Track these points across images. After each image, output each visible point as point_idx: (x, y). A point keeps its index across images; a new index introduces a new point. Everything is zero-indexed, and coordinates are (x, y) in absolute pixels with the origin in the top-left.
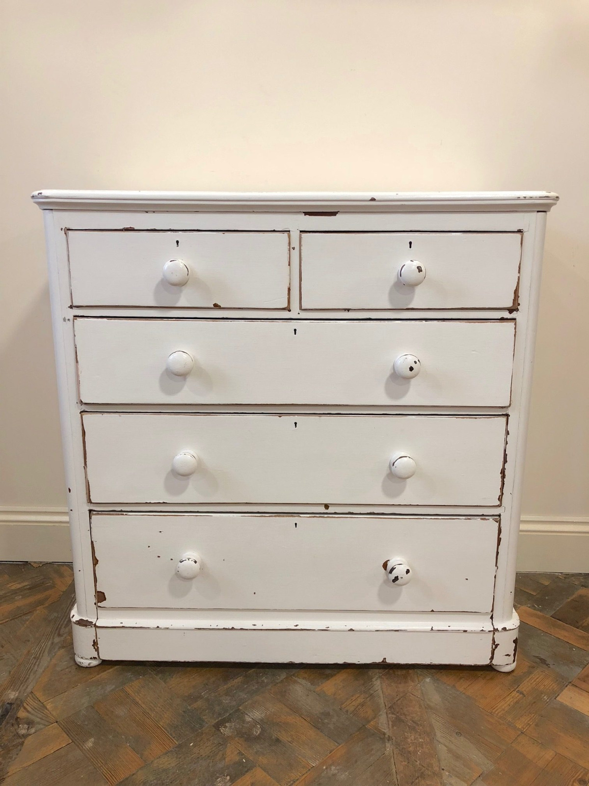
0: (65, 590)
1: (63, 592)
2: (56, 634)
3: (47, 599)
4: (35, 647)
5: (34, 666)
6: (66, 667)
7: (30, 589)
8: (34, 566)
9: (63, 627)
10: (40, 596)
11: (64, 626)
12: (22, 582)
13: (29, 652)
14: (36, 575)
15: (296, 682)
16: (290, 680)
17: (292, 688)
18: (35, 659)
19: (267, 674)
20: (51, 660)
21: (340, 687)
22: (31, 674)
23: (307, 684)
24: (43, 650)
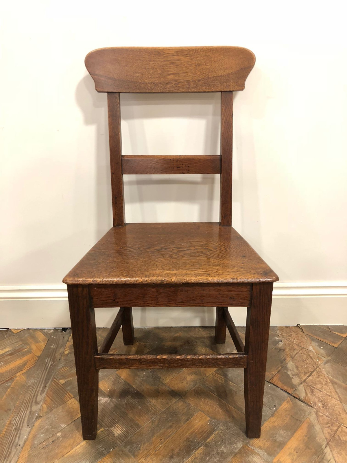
0: (39, 355)
1: (39, 357)
2: (34, 402)
3: (24, 364)
4: (15, 417)
5: (15, 438)
6: (43, 440)
7: (11, 355)
8: (14, 332)
9: (39, 394)
10: (18, 362)
11: (40, 392)
12: (5, 348)
13: (11, 422)
14: (16, 341)
15: (253, 452)
16: (247, 449)
17: (251, 461)
18: (15, 430)
19: (224, 443)
20: (30, 433)
21: (295, 457)
22: (13, 447)
23: (264, 455)
24: (22, 421)
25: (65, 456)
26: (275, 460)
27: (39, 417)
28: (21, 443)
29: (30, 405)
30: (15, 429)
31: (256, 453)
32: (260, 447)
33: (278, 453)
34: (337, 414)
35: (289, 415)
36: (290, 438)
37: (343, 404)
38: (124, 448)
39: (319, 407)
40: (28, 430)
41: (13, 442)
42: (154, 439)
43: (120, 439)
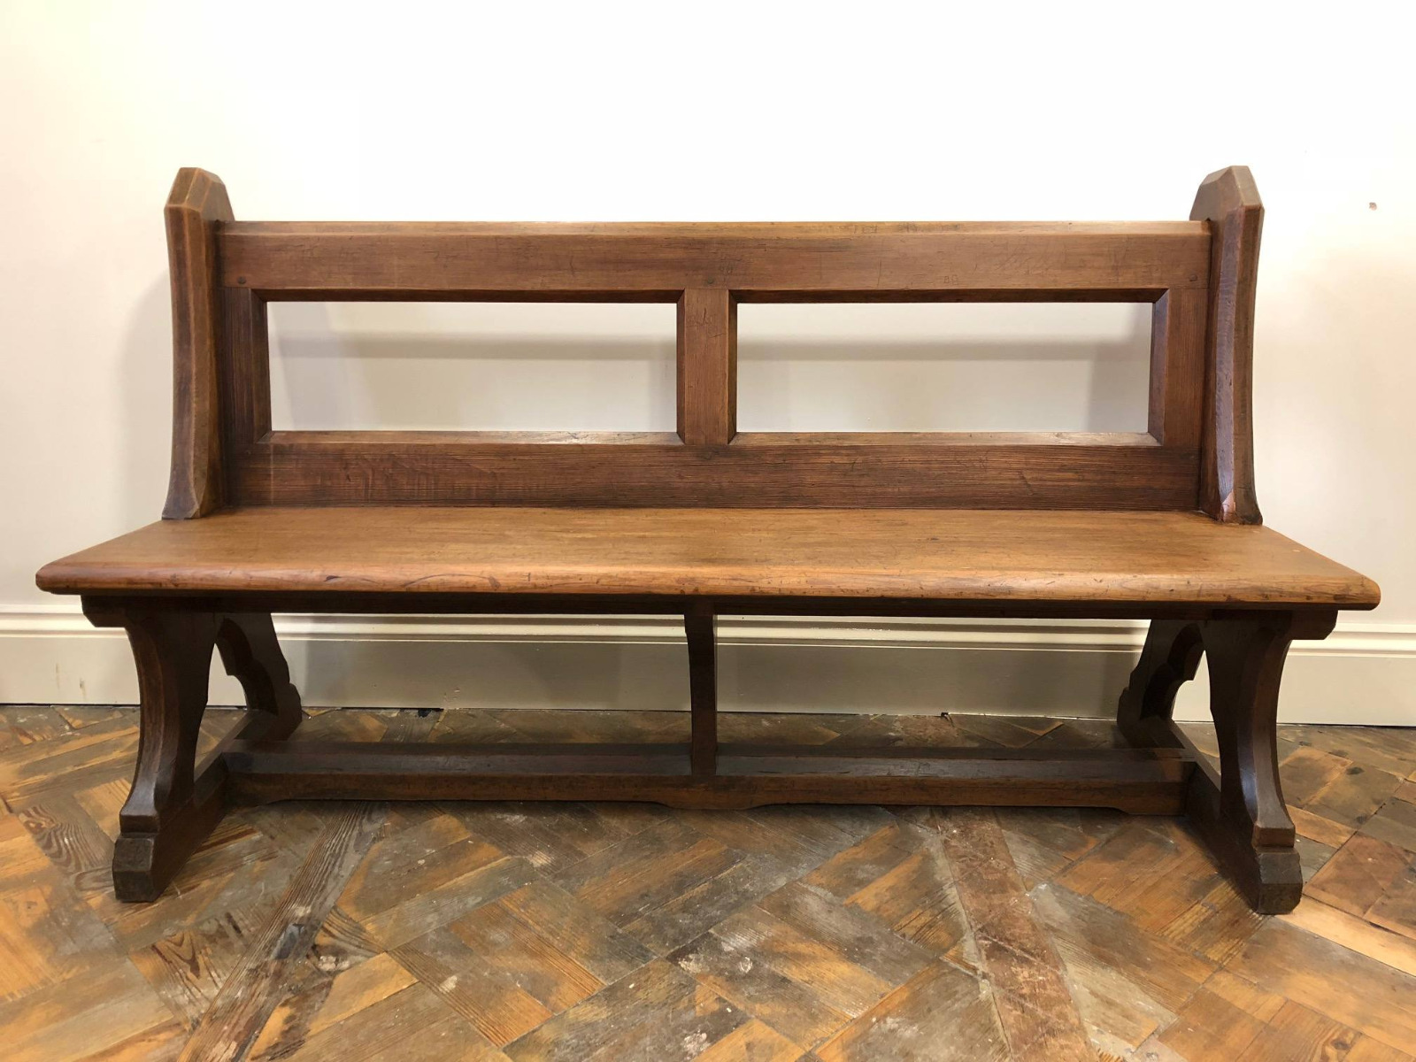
2: (365, 819)
4: (330, 839)
5: (332, 868)
6: (391, 869)
13: (320, 847)
15: (807, 891)
16: (795, 888)
17: (799, 901)
18: (332, 857)
19: (751, 879)
20: (362, 858)
21: (886, 899)
22: (330, 880)
23: (826, 895)
24: (345, 844)
25: (436, 889)
26: (846, 901)
27: (381, 838)
28: (345, 873)
29: (357, 824)
30: (332, 855)
31: (811, 892)
32: (818, 885)
33: (853, 893)
34: (986, 845)
35: (888, 844)
36: (882, 874)
37: (1003, 831)
38: (551, 882)
39: (954, 834)
40: (358, 857)
41: (329, 871)
42: (612, 870)
43: (544, 871)
